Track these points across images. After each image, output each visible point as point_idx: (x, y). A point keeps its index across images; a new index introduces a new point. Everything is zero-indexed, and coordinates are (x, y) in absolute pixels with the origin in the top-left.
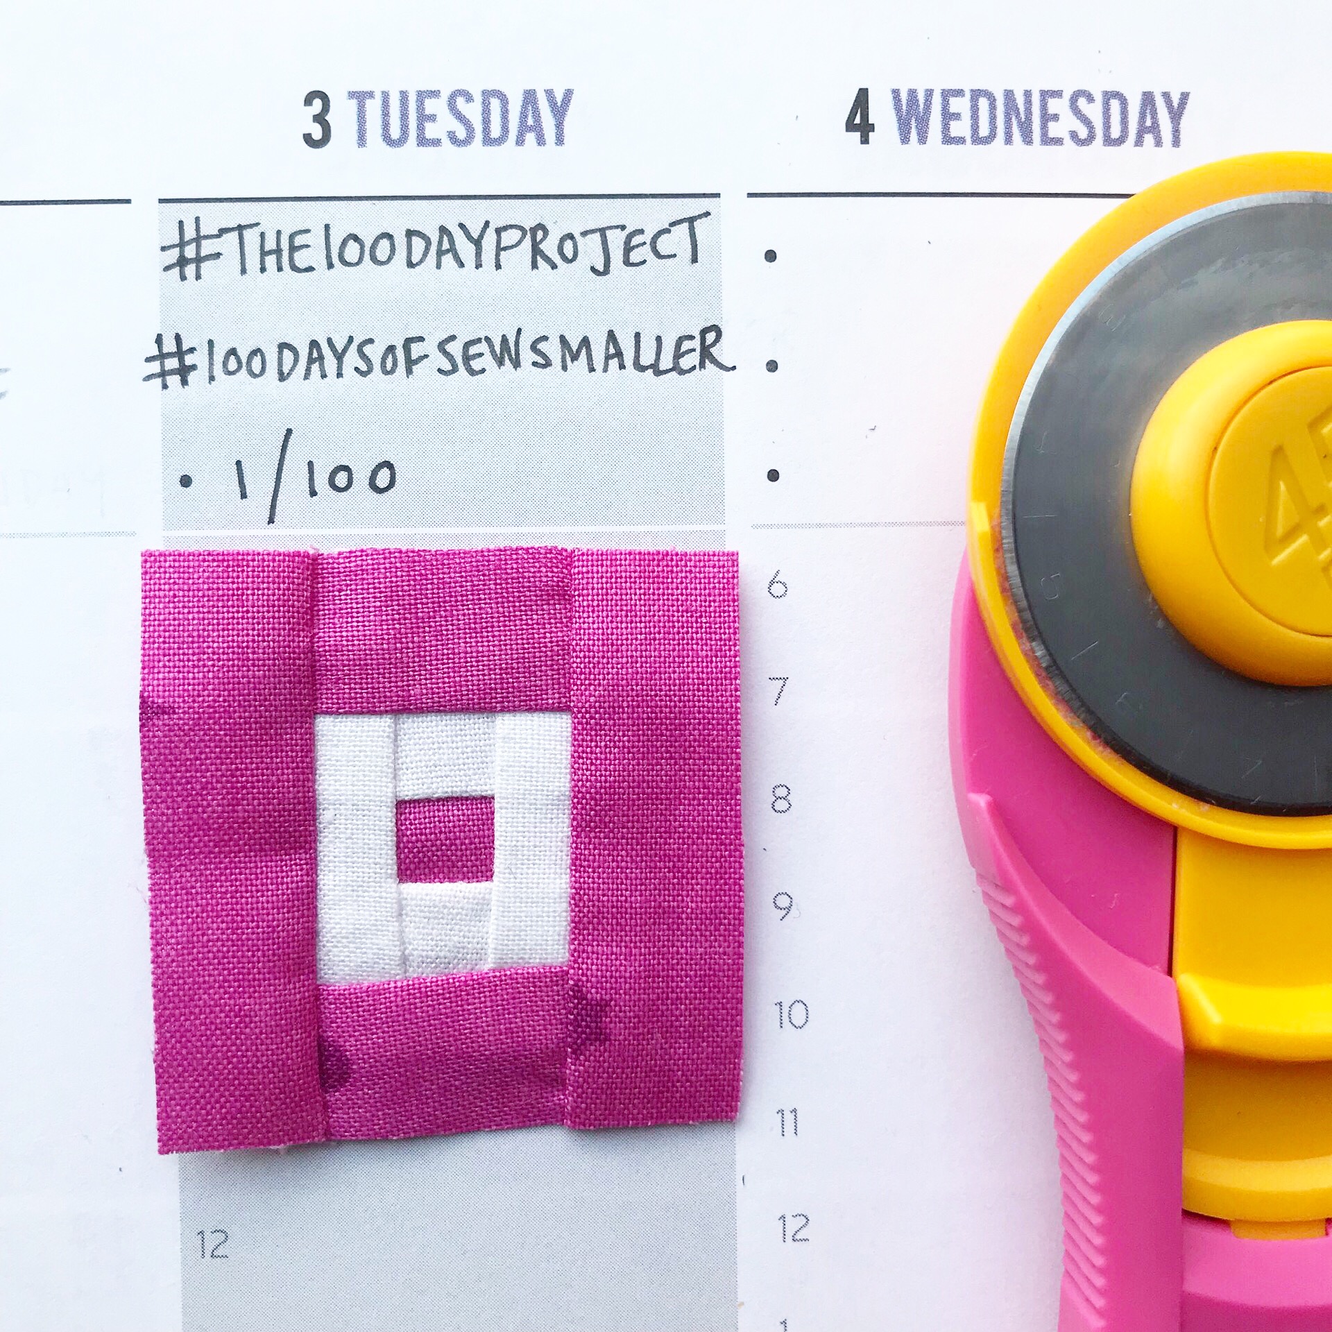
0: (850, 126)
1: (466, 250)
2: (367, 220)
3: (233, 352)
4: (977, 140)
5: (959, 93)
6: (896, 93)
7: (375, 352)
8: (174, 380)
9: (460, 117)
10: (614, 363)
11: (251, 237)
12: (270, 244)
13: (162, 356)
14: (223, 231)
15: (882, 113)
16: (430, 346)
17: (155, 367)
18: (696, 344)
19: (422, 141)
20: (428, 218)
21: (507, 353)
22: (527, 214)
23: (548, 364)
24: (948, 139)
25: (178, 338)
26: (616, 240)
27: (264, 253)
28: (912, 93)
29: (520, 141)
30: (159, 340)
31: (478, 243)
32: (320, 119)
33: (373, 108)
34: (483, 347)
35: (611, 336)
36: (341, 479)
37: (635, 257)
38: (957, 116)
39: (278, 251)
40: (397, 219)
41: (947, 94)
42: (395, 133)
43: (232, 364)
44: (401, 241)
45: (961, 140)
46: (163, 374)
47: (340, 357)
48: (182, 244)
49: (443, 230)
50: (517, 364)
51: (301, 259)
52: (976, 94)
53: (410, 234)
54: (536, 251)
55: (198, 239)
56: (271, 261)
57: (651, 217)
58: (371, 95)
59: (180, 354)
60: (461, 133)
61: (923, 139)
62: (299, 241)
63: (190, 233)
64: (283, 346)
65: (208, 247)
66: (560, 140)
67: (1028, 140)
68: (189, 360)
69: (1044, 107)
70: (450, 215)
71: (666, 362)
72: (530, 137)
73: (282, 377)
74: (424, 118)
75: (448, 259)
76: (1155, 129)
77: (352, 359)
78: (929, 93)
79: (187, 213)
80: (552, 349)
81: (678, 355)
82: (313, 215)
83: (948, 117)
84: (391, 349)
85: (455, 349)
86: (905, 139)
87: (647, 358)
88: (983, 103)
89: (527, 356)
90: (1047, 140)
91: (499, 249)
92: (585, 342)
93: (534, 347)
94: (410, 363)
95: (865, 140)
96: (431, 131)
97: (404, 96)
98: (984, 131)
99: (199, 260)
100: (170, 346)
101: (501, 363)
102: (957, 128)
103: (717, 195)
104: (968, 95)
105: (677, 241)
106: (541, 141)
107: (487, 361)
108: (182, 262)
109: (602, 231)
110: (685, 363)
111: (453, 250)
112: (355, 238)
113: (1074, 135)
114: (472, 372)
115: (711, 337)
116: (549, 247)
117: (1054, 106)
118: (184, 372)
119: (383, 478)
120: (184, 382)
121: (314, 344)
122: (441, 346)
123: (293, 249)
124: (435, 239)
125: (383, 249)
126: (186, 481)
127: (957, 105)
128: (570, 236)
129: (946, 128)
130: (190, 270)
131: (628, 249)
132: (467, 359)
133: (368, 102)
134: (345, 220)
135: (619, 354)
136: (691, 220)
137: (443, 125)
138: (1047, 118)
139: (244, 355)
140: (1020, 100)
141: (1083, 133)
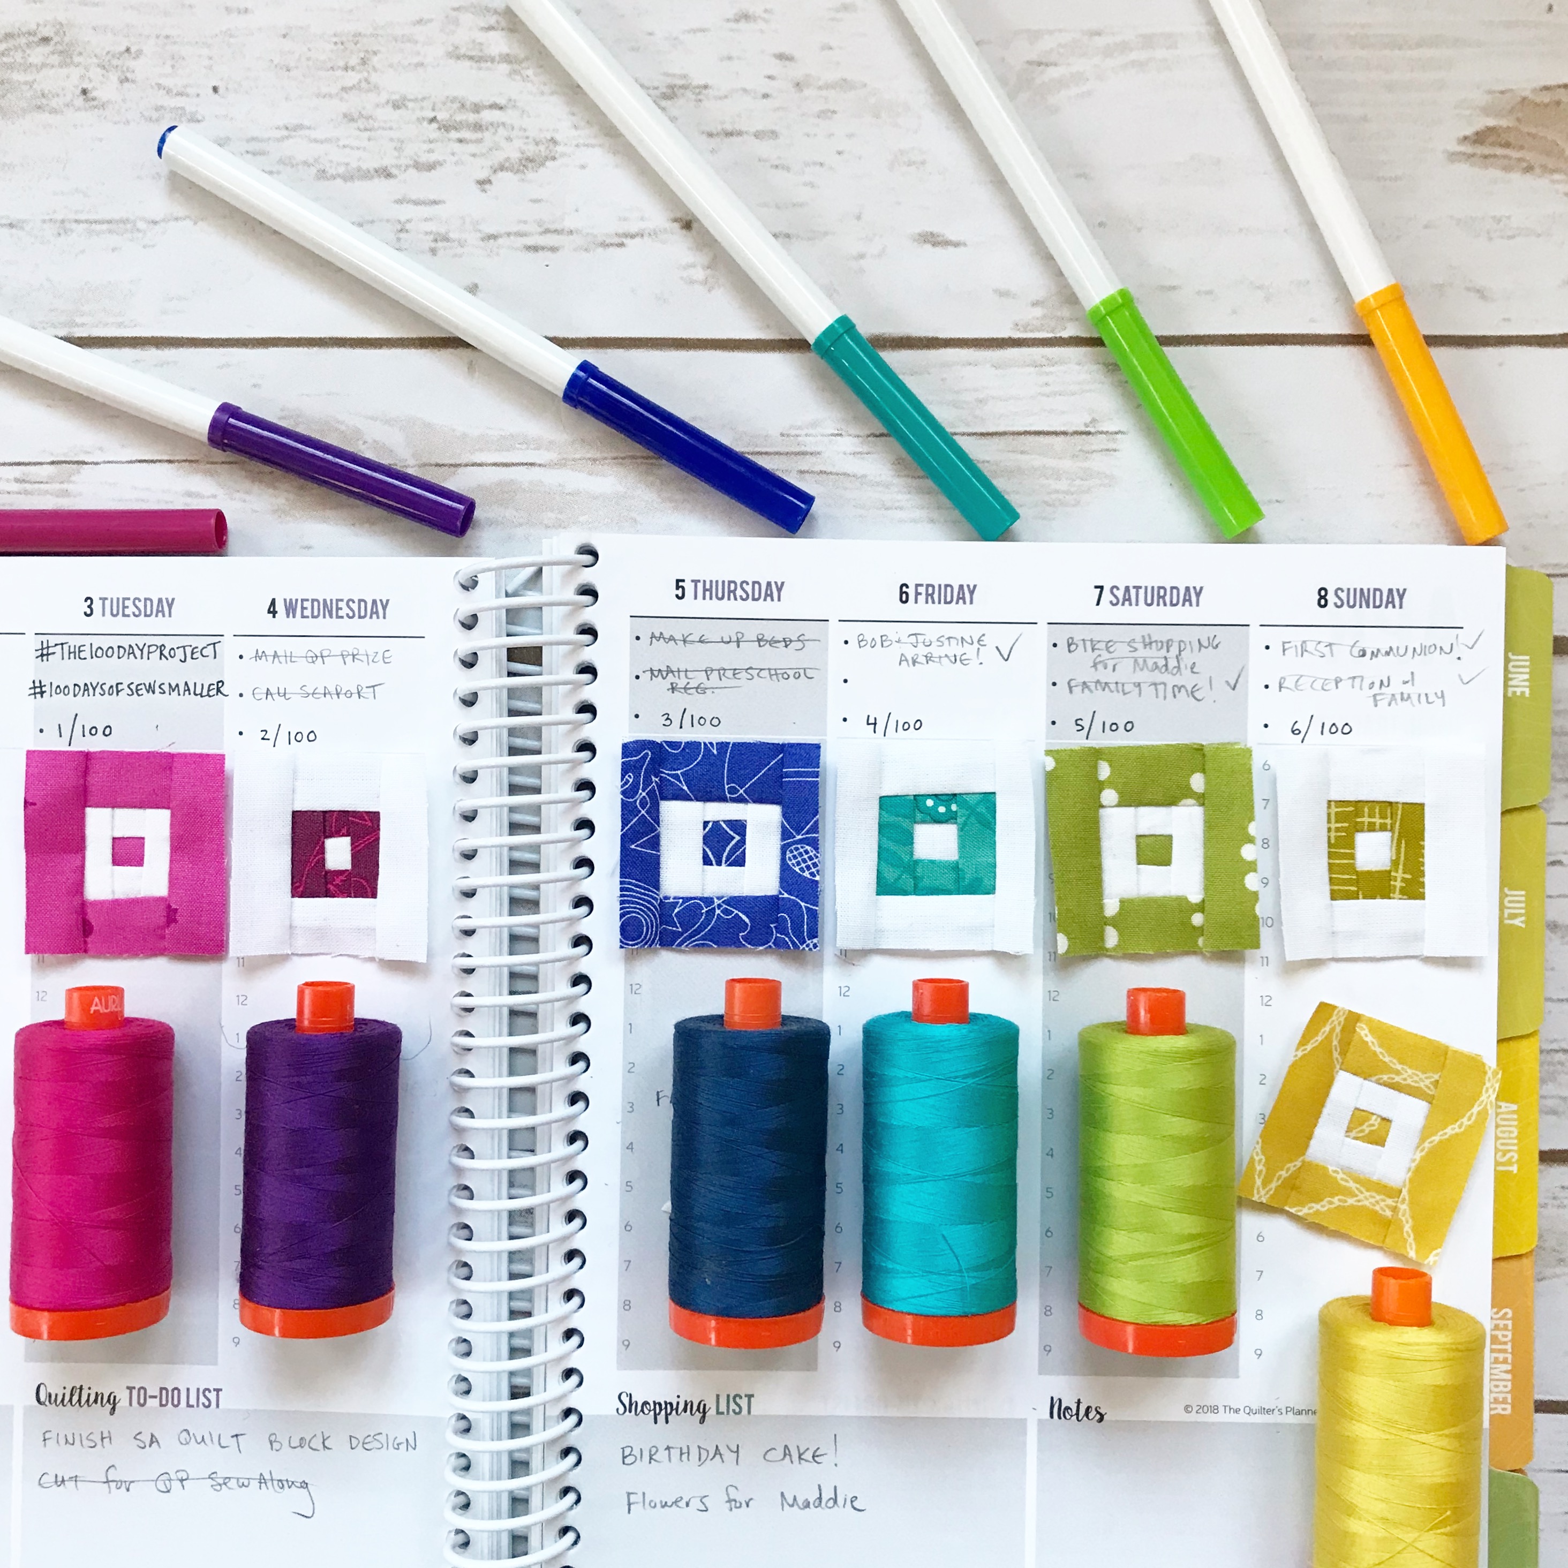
0: (269, 612)
1: (138, 653)
2: (105, 642)
3: (58, 686)
4: (313, 617)
5: (307, 600)
6: (285, 600)
7: (106, 688)
8: (38, 696)
9: (137, 607)
10: (187, 693)
11: (65, 647)
12: (72, 650)
13: (35, 688)
14: (56, 645)
15: (280, 607)
16: (125, 686)
17: (32, 691)
18: (215, 687)
19: (124, 615)
20: (125, 642)
21: (150, 689)
22: (159, 641)
23: (164, 693)
24: (303, 617)
25: (40, 682)
26: (188, 650)
27: (70, 653)
28: (291, 600)
29: (157, 616)
30: (34, 682)
31: (142, 650)
32: (89, 607)
33: (108, 603)
34: (143, 686)
35: (186, 684)
36: (93, 731)
37: (195, 656)
38: (306, 608)
39: (75, 652)
40: (115, 642)
41: (302, 600)
42: (115, 612)
43: (58, 691)
44: (116, 649)
45: (308, 617)
46: (35, 693)
47: (94, 689)
48: (42, 649)
49: (130, 646)
50: (154, 692)
51: (82, 654)
52: (313, 601)
53: (119, 647)
54: (161, 654)
55: (48, 647)
56: (72, 655)
57: (200, 643)
58: (107, 599)
59: (41, 687)
60: (137, 613)
61: (294, 617)
62: (82, 649)
63: (45, 645)
64: (75, 685)
65: (51, 650)
66: (170, 616)
67: (331, 616)
68: (44, 689)
69: (337, 605)
70: (133, 641)
71: (205, 693)
72: (160, 614)
73: (75, 696)
74: (125, 607)
75: (131, 656)
76: (377, 612)
77: (98, 690)
78: (297, 600)
79: (44, 638)
80: (166, 688)
81: (209, 690)
82: (86, 640)
83: (303, 608)
84: (111, 687)
85: (133, 687)
86: (288, 616)
87: (198, 691)
88: (316, 604)
89: (157, 690)
90: (338, 617)
91: (149, 653)
92: (177, 685)
93: (160, 687)
94: (118, 692)
95: (274, 617)
96: (127, 612)
97: (118, 599)
98: (316, 613)
99: (48, 655)
100: (37, 684)
101: (148, 692)
102: (307, 613)
103: (223, 635)
104: (310, 601)
105: (209, 651)
106: (164, 616)
107: (144, 691)
108: (42, 655)
109: (184, 647)
110: (211, 693)
111: (133, 653)
112: (100, 648)
113: (347, 615)
114: (139, 695)
115: (220, 684)
116: (166, 652)
117: (341, 604)
118: (42, 693)
119: (107, 732)
120: (42, 697)
121: (86, 685)
122: (129, 686)
123: (80, 651)
124: (127, 648)
125: (110, 651)
126: (41, 731)
127: (306, 604)
128: (173, 649)
129: (302, 612)
130: (45, 658)
131: (193, 653)
132: (137, 690)
133: (106, 601)
134: (97, 642)
135: (189, 690)
136: (214, 644)
137: (131, 610)
138: (338, 609)
139: (62, 688)
140: (329, 603)
141: (351, 614)
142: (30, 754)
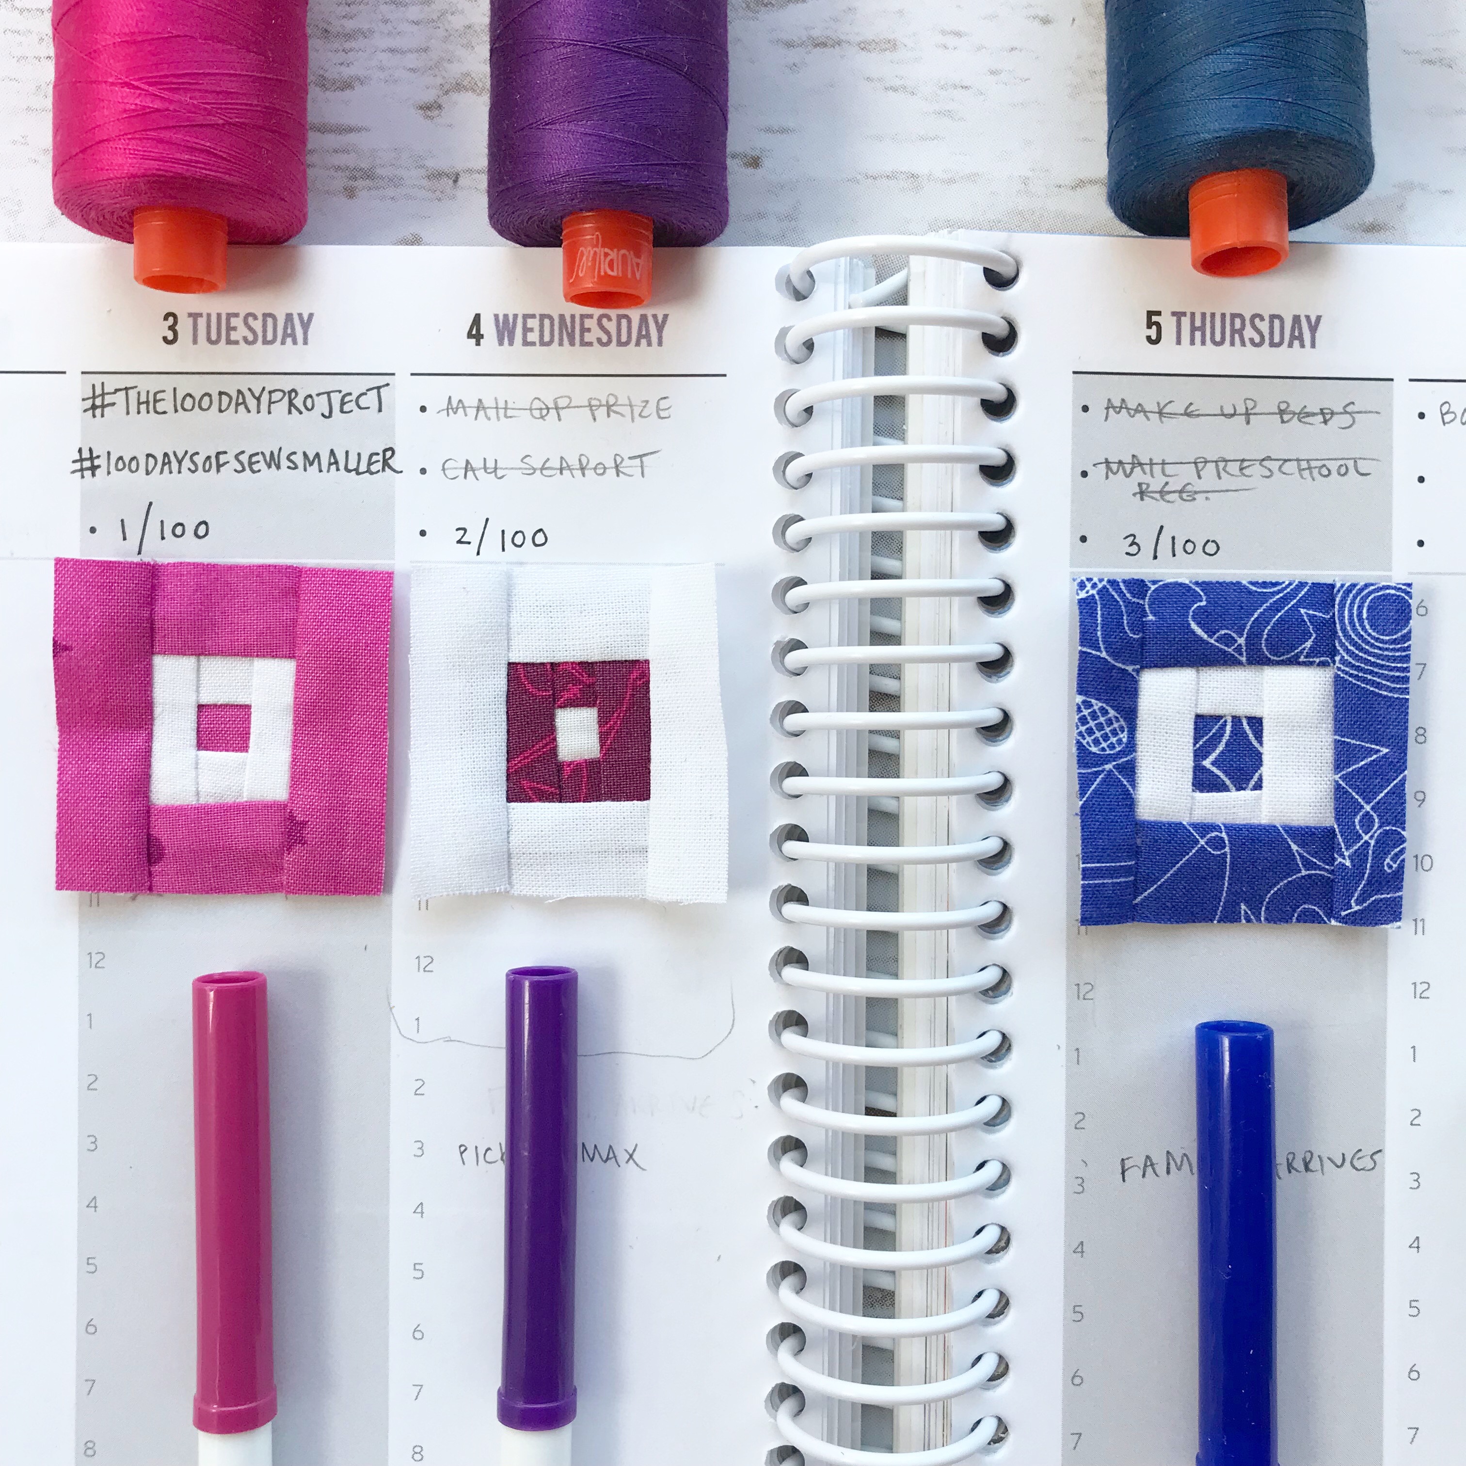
0: (470, 335)
1: (252, 403)
2: (196, 386)
3: (121, 458)
4: (543, 343)
5: (533, 316)
6: (496, 317)
7: (199, 460)
8: (88, 474)
9: (250, 329)
10: (333, 467)
11: (132, 394)
12: (143, 398)
13: (82, 460)
14: (117, 391)
15: (488, 328)
16: (230, 457)
17: (78, 466)
18: (380, 458)
19: (229, 342)
20: (231, 385)
21: (273, 461)
22: (287, 383)
23: (296, 467)
24: (526, 343)
25: (91, 450)
26: (336, 398)
27: (139, 403)
28: (506, 316)
29: (283, 342)
30: (80, 451)
31: (258, 399)
32: (172, 328)
33: (202, 322)
34: (260, 458)
35: (332, 452)
36: (179, 530)
37: (346, 408)
38: (531, 330)
39: (147, 402)
40: (213, 385)
41: (526, 317)
42: (214, 337)
43: (120, 465)
44: (215, 398)
45: (533, 344)
46: (82, 470)
47: (180, 462)
48: (94, 397)
49: (239, 392)
50: (278, 467)
51: (160, 407)
52: (543, 317)
53: (221, 393)
54: (291, 404)
55: (103, 395)
56: (143, 407)
57: (356, 386)
58: (201, 315)
59: (91, 459)
60: (250, 338)
61: (511, 343)
62: (159, 397)
63: (98, 391)
64: (148, 455)
65: (108, 399)
66: (305, 342)
67: (572, 343)
68: (96, 462)
69: (582, 324)
70: (244, 383)
71: (363, 467)
72: (289, 340)
73: (148, 473)
74: (230, 329)
75: (241, 408)
76: (648, 336)
77: (187, 463)
78: (515, 316)
79: (97, 380)
80: (299, 459)
81: (370, 464)
82: (166, 383)
83: (526, 330)
84: (209, 458)
85: (244, 458)
86: (501, 343)
87: (352, 465)
88: (547, 322)
89: (284, 463)
90: (583, 343)
91: (271, 403)
92: (317, 455)
93: (288, 458)
94: (219, 466)
95: (478, 344)
96: (234, 336)
97: (219, 316)
98: (547, 338)
99: (103, 406)
100: (85, 454)
101: (269, 466)
102: (533, 337)
103: (393, 374)
104: (538, 317)
105: (370, 399)
106: (295, 342)
107: (262, 465)
108: (94, 407)
109: (328, 393)
110: (374, 468)
111: (244, 403)
112: (190, 395)
113: (599, 340)
114: (254, 472)
115: (389, 454)
116: (298, 402)
117: (588, 323)
118: (94, 469)
119: (202, 530)
120: (93, 475)
121: (166, 455)
122: (237, 457)
123: (156, 401)
124: (234, 396)
125: (206, 402)
126: (93, 530)
127: (531, 323)
128: (310, 396)
129: (525, 336)
130: (98, 412)
131: (343, 403)
132: (251, 464)
133: (199, 319)
134: (185, 385)
135: (336, 463)
136: (379, 388)
137: (241, 332)
138: (584, 330)
139: (127, 460)
140: (568, 320)
141: (605, 339)
142: (61, 564)
